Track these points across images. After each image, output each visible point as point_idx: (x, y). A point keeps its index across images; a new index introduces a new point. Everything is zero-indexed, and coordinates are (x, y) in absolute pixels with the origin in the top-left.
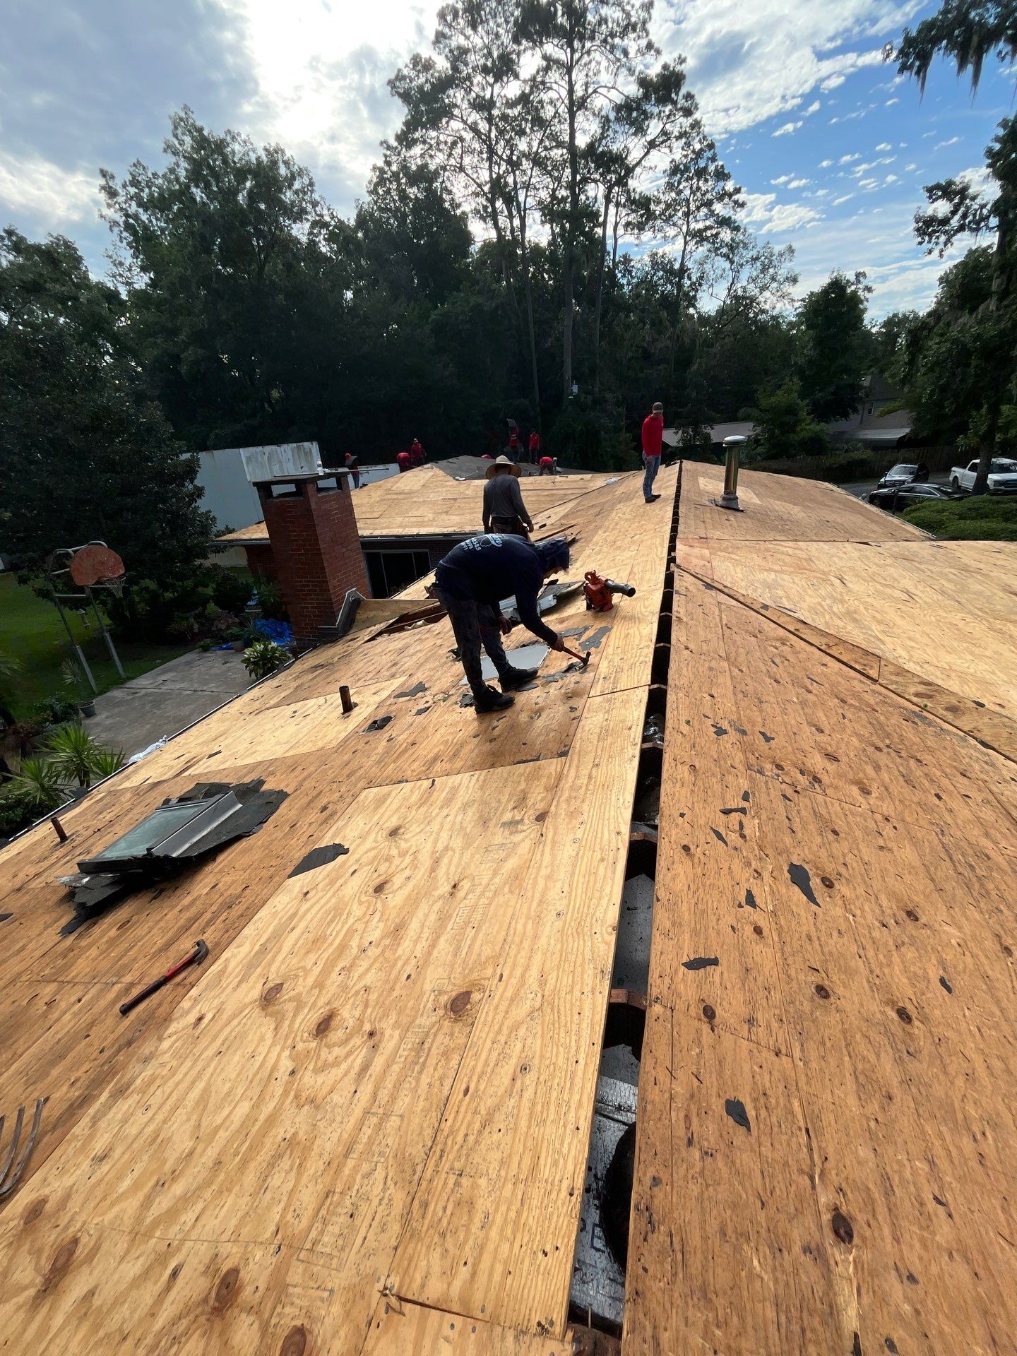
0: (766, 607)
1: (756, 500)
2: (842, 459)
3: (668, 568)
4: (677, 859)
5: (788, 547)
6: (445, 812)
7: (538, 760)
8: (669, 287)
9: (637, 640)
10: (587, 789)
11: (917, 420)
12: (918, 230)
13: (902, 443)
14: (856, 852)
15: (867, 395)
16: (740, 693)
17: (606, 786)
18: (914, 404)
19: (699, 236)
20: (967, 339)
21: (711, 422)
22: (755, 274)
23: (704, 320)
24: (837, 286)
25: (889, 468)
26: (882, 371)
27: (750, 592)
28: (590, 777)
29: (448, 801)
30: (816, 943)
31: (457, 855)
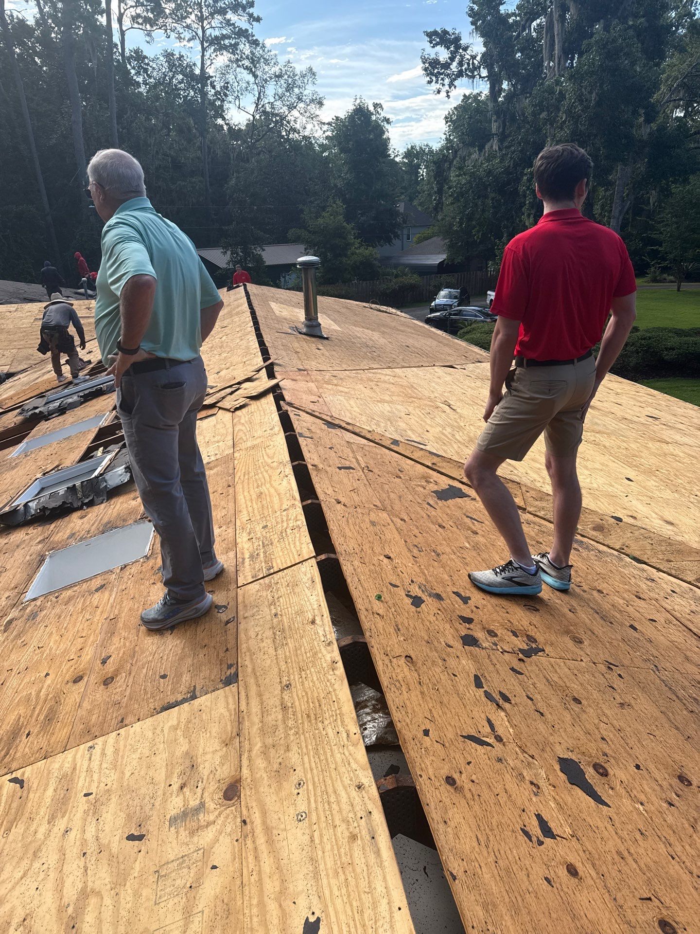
0: (396, 442)
1: (336, 327)
2: (394, 284)
3: (279, 408)
4: (447, 801)
5: (386, 375)
6: (61, 824)
7: (194, 697)
8: (192, 93)
9: (276, 500)
10: (287, 728)
11: (451, 247)
12: (426, 69)
13: (442, 268)
14: (605, 720)
15: (405, 222)
16: (415, 549)
17: (314, 716)
18: (447, 232)
19: (217, 43)
20: (481, 173)
21: (262, 242)
22: (280, 91)
23: (235, 133)
24: (361, 114)
25: (436, 293)
26: (411, 199)
27: (374, 427)
28: (284, 708)
29: (61, 805)
30: (630, 860)
31: (108, 901)
